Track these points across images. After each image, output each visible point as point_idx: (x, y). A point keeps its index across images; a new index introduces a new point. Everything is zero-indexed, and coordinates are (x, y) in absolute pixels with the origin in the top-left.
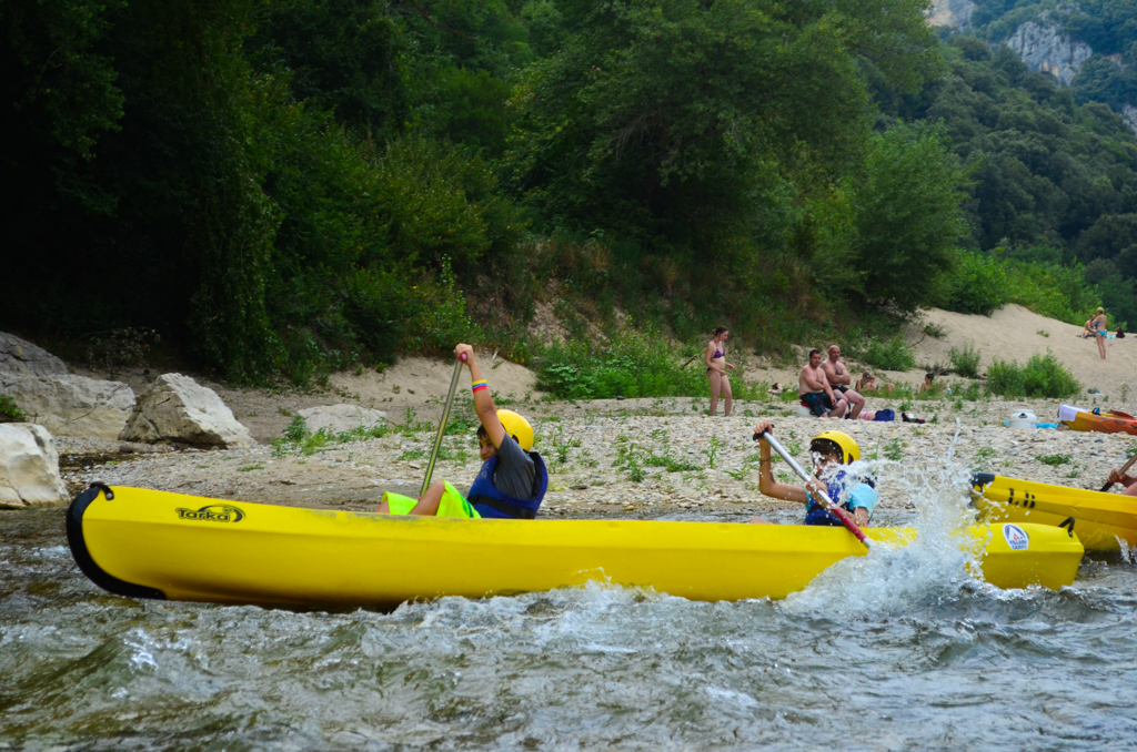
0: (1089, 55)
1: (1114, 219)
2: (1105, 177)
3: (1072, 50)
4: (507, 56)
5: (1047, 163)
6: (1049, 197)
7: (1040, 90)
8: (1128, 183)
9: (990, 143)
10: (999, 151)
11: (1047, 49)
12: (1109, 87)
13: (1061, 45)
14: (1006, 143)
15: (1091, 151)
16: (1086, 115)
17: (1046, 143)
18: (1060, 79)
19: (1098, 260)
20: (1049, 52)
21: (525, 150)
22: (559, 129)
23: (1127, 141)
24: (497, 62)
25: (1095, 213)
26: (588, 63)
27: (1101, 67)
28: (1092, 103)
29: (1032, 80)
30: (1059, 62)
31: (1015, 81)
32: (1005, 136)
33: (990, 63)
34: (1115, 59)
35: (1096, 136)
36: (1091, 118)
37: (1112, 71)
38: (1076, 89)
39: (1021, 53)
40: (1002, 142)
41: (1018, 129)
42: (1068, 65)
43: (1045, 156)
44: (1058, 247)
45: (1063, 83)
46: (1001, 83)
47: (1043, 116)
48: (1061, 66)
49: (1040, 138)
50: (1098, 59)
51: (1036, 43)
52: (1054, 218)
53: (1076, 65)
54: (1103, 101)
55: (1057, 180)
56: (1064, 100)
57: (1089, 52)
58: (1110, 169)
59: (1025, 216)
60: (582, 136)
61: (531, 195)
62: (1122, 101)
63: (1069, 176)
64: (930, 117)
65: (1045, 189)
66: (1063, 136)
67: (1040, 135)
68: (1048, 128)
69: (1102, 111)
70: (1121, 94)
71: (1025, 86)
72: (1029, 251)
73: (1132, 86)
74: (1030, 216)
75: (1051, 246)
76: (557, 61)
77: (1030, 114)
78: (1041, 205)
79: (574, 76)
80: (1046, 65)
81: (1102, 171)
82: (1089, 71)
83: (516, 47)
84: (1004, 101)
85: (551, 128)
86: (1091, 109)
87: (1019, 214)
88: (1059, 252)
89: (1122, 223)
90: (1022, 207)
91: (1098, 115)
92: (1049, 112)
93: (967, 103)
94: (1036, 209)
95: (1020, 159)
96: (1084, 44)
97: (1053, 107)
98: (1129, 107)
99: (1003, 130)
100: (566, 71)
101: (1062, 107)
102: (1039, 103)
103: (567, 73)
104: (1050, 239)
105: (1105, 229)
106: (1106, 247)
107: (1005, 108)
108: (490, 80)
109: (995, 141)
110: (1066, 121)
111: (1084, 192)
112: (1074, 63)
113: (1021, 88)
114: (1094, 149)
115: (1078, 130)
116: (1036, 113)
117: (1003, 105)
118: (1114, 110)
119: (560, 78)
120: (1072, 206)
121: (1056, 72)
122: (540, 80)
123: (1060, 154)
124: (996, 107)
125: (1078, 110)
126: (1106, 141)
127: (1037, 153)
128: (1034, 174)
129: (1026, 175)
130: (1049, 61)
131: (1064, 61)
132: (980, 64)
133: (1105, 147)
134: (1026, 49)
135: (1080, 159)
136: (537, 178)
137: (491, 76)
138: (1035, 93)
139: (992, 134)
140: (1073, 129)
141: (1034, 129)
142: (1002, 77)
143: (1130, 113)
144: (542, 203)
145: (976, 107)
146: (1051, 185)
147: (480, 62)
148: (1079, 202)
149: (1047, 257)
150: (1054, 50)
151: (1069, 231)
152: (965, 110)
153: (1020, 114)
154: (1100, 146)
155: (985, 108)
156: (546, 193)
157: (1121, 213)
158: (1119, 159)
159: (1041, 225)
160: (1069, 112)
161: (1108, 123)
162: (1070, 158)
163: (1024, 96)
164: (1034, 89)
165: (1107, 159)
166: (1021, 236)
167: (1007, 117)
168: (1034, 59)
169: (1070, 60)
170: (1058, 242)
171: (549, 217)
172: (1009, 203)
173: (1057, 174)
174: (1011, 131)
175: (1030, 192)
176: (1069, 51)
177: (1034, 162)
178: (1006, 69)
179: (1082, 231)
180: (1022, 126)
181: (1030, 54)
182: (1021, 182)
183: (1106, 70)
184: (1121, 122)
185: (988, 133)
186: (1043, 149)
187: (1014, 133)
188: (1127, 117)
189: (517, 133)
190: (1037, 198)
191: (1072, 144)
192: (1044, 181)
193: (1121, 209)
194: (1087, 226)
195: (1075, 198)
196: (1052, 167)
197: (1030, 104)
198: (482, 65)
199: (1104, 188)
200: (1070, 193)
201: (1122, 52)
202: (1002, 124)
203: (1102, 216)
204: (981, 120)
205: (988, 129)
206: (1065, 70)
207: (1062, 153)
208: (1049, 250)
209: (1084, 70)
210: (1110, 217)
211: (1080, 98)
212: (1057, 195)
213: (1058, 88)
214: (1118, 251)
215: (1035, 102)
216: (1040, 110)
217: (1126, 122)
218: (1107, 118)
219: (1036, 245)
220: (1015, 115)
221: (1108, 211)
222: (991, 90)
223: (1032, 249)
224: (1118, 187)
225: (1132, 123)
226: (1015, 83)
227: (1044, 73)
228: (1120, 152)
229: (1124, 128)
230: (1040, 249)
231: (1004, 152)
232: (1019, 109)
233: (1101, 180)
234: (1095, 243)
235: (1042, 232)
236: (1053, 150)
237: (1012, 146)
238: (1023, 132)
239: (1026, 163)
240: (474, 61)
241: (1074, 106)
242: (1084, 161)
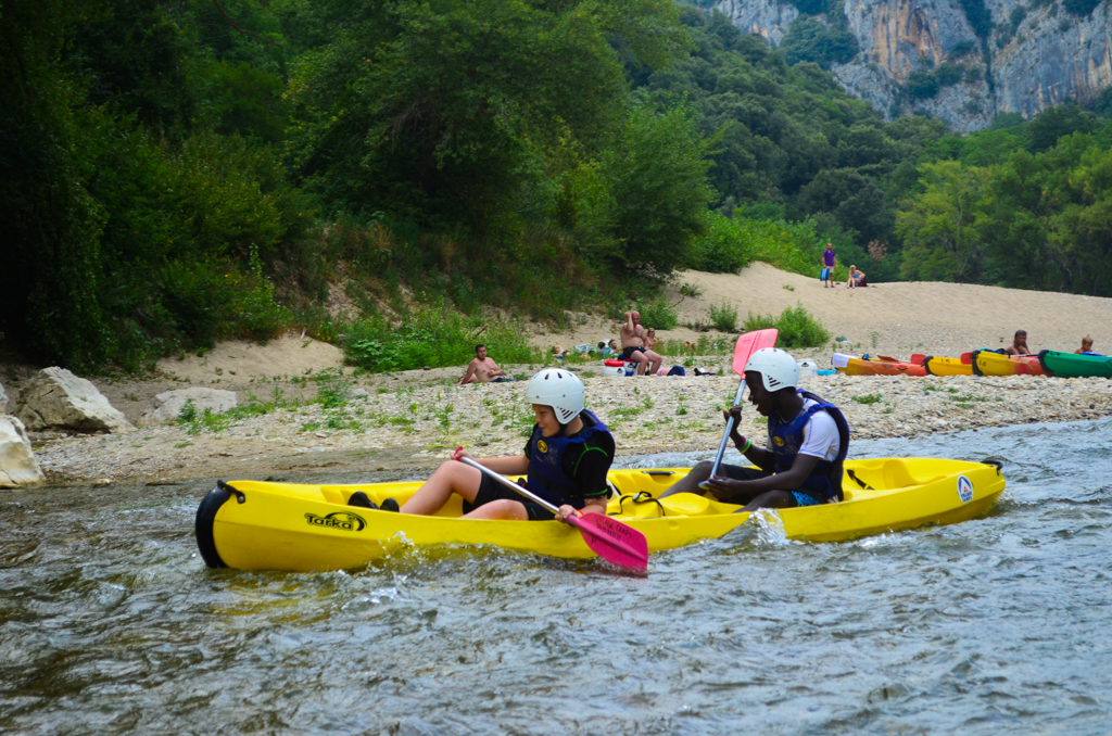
0: (796, 17)
1: (832, 174)
2: (821, 134)
3: (780, 12)
4: (262, 47)
5: (765, 123)
6: (769, 156)
7: (753, 53)
8: (842, 139)
9: (711, 106)
10: (720, 113)
11: (755, 12)
12: (817, 46)
13: (769, 8)
14: (725, 105)
15: (806, 110)
16: (798, 74)
17: (764, 104)
18: (769, 41)
19: (819, 213)
20: (758, 15)
21: (303, 140)
22: (334, 119)
23: (838, 98)
24: (254, 54)
25: (814, 169)
26: (359, 55)
27: (808, 27)
28: (802, 63)
29: (745, 43)
30: (768, 24)
31: (729, 45)
32: (724, 99)
33: (704, 28)
34: (820, 19)
35: (809, 95)
36: (802, 77)
37: (818, 30)
38: (785, 50)
39: (731, 16)
40: (721, 105)
41: (736, 92)
42: (776, 26)
43: (763, 116)
44: (781, 203)
45: (773, 44)
46: (715, 47)
47: (759, 78)
48: (770, 27)
49: (758, 100)
50: (805, 19)
51: (745, 6)
52: (776, 176)
53: (784, 26)
54: (810, 60)
55: (776, 139)
56: (776, 62)
57: (796, 12)
58: (825, 126)
59: (748, 175)
60: (356, 126)
61: (310, 182)
62: (829, 59)
63: (787, 135)
64: (652, 83)
65: (765, 148)
66: (779, 96)
67: (758, 96)
68: (764, 89)
69: (812, 70)
70: (828, 52)
71: (739, 49)
72: (754, 207)
73: (838, 44)
74: (752, 174)
75: (774, 203)
76: (329, 55)
77: (745, 76)
78: (762, 163)
79: (344, 70)
80: (755, 28)
81: (818, 128)
82: (797, 32)
83: (271, 38)
84: (720, 65)
85: (326, 118)
86: (802, 68)
87: (742, 173)
88: (781, 208)
89: (840, 177)
90: (745, 166)
91: (810, 74)
92: (763, 74)
93: (686, 69)
94: (758, 168)
95: (740, 120)
96: (790, 6)
97: (766, 68)
98: (836, 64)
99: (722, 93)
100: (338, 63)
101: (774, 68)
102: (753, 65)
103: (339, 66)
104: (773, 196)
105: (824, 184)
106: (825, 201)
107: (722, 72)
108: (251, 72)
109: (715, 104)
110: (780, 82)
111: (802, 149)
112: (782, 24)
113: (735, 51)
114: (808, 108)
115: (792, 90)
116: (751, 75)
117: (720, 69)
118: (822, 67)
119: (333, 70)
120: (792, 163)
121: (765, 34)
122: (313, 74)
123: (777, 114)
124: (713, 71)
125: (791, 70)
126: (819, 99)
127: (755, 114)
128: (754, 135)
129: (747, 135)
130: (758, 23)
131: (773, 23)
132: (695, 29)
133: (818, 105)
134: (736, 13)
135: (796, 117)
136: (314, 165)
137: (252, 67)
138: (748, 56)
139: (711, 97)
140: (787, 89)
141: (751, 91)
142: (717, 42)
143: (837, 71)
144: (320, 189)
145: (695, 72)
146: (771, 144)
147: (237, 54)
148: (798, 159)
149: (771, 214)
150: (762, 13)
151: (790, 187)
152: (685, 75)
153: (737, 77)
154: (813, 104)
155: (703, 72)
156: (324, 179)
157: (838, 167)
158: (832, 116)
159: (764, 183)
160: (782, 72)
161: (818, 81)
162: (788, 117)
163: (738, 59)
164: (748, 52)
165: (821, 116)
166: (746, 194)
167: (725, 80)
168: (744, 22)
169: (778, 22)
170: (781, 198)
171: (328, 201)
172: (732, 163)
173: (776, 133)
174: (729, 94)
175: (751, 152)
176: (776, 14)
177: (754, 123)
178: (720, 34)
179: (803, 186)
180: (739, 88)
181: (740, 17)
182: (742, 142)
183: (811, 30)
184: (831, 80)
185: (708, 96)
186: (761, 109)
187: (733, 95)
188: (835, 74)
189: (296, 124)
190: (758, 157)
191: (788, 104)
192: (764, 140)
193: (837, 164)
194: (807, 181)
195: (793, 155)
196: (771, 127)
197: (744, 66)
198: (240, 57)
199: (820, 144)
200: (789, 151)
201: (827, 12)
202: (720, 87)
203: (821, 172)
204: (701, 84)
205: (708, 92)
206: (775, 31)
207: (779, 113)
208: (772, 206)
209: (791, 30)
210: (828, 172)
211: (789, 57)
212: (777, 153)
213: (769, 50)
214: (837, 204)
215: (749, 64)
216: (755, 72)
217: (835, 79)
218: (818, 76)
219: (760, 202)
220: (733, 78)
221: (826, 166)
222: (708, 54)
223: (756, 205)
224: (833, 143)
225: (840, 79)
226: (729, 46)
227: (754, 35)
228: (833, 109)
229: (834, 86)
230: (764, 206)
231: (724, 114)
232: (736, 72)
233: (817, 137)
234: (816, 197)
235: (764, 190)
236: (770, 110)
237: (732, 108)
238: (741, 94)
239: (746, 124)
240: (233, 54)
241: (785, 65)
242: (800, 120)
